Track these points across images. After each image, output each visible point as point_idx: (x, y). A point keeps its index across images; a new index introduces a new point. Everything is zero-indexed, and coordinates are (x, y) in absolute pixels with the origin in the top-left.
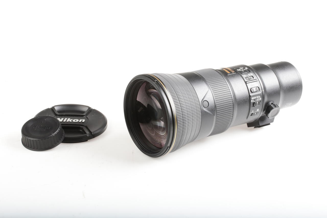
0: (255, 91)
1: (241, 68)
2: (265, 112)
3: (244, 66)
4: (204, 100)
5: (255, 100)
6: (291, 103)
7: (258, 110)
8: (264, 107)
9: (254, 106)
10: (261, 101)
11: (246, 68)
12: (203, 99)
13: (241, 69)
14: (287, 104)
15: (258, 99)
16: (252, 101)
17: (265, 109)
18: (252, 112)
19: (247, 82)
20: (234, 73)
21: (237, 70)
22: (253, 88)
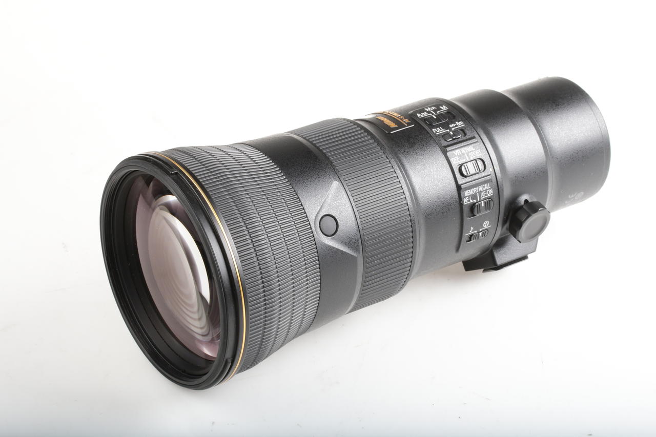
0: (472, 171)
1: (429, 109)
2: (507, 225)
3: (438, 103)
4: (322, 214)
5: (474, 197)
6: (582, 193)
7: (486, 224)
8: (505, 214)
9: (474, 215)
10: (491, 199)
11: (444, 108)
12: (318, 213)
13: (429, 112)
14: (570, 197)
15: (483, 195)
16: (466, 201)
17: (507, 218)
18: (471, 232)
19: (448, 149)
20: (409, 124)
21: (418, 115)
22: (465, 165)
